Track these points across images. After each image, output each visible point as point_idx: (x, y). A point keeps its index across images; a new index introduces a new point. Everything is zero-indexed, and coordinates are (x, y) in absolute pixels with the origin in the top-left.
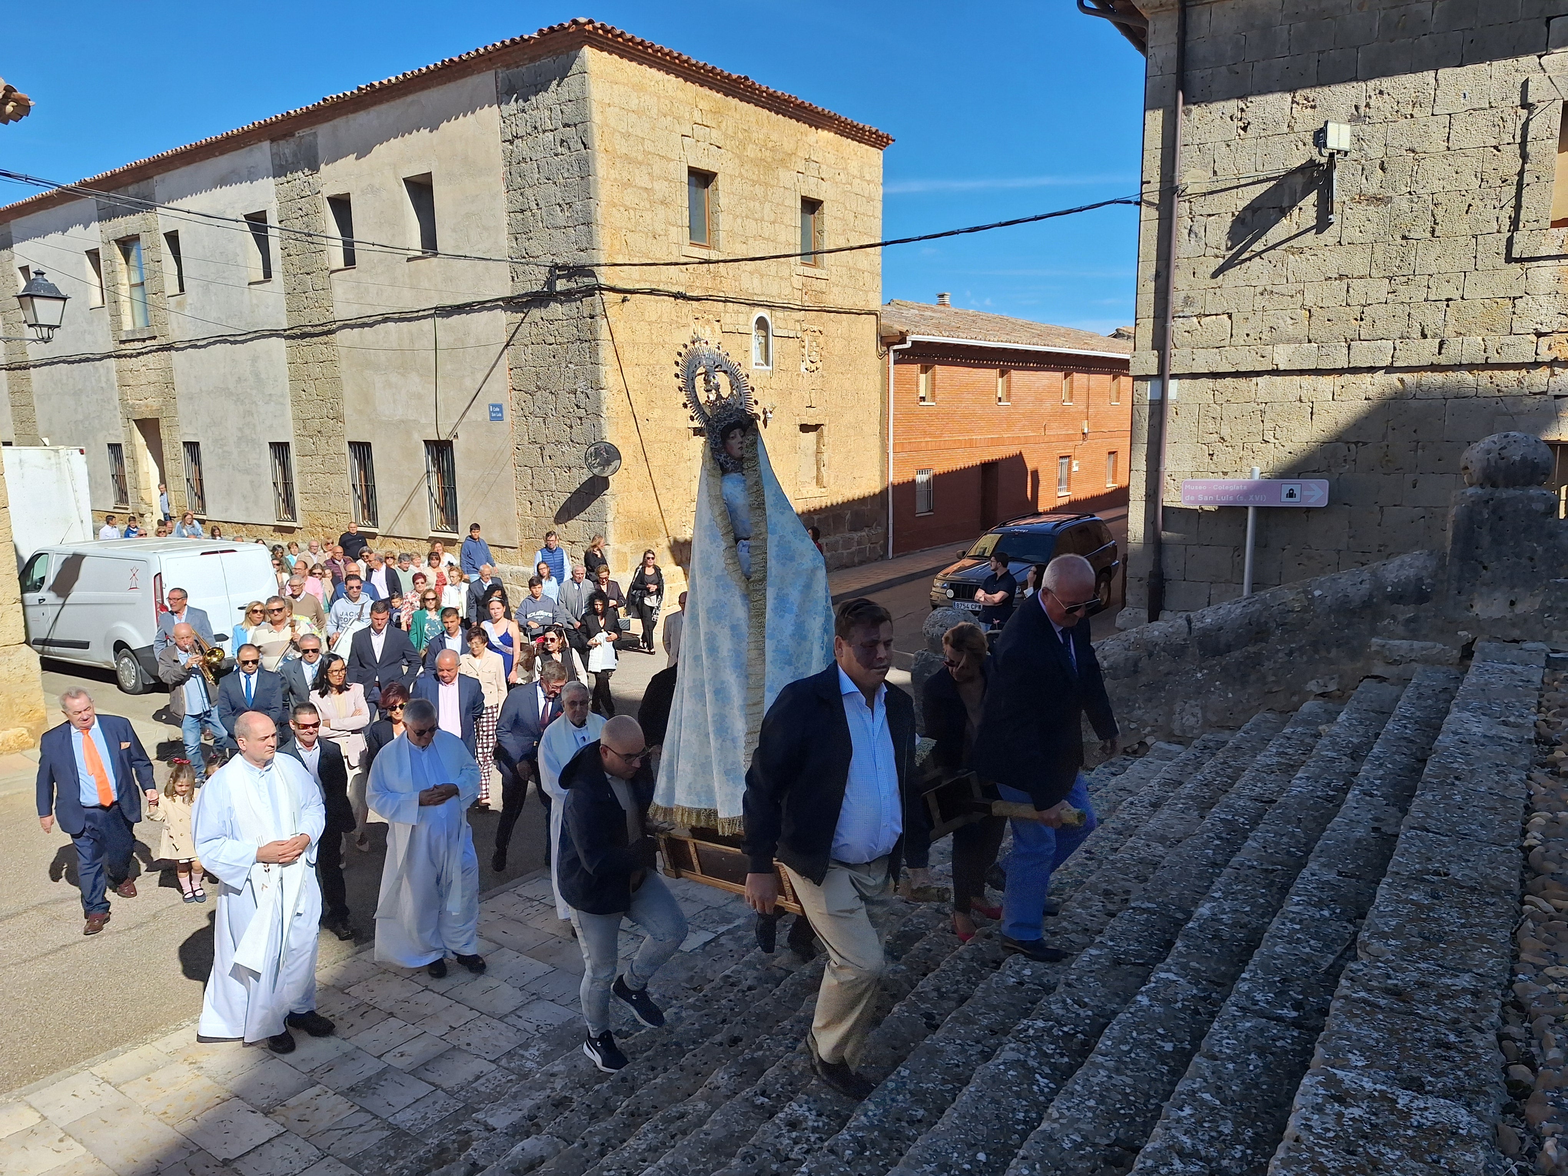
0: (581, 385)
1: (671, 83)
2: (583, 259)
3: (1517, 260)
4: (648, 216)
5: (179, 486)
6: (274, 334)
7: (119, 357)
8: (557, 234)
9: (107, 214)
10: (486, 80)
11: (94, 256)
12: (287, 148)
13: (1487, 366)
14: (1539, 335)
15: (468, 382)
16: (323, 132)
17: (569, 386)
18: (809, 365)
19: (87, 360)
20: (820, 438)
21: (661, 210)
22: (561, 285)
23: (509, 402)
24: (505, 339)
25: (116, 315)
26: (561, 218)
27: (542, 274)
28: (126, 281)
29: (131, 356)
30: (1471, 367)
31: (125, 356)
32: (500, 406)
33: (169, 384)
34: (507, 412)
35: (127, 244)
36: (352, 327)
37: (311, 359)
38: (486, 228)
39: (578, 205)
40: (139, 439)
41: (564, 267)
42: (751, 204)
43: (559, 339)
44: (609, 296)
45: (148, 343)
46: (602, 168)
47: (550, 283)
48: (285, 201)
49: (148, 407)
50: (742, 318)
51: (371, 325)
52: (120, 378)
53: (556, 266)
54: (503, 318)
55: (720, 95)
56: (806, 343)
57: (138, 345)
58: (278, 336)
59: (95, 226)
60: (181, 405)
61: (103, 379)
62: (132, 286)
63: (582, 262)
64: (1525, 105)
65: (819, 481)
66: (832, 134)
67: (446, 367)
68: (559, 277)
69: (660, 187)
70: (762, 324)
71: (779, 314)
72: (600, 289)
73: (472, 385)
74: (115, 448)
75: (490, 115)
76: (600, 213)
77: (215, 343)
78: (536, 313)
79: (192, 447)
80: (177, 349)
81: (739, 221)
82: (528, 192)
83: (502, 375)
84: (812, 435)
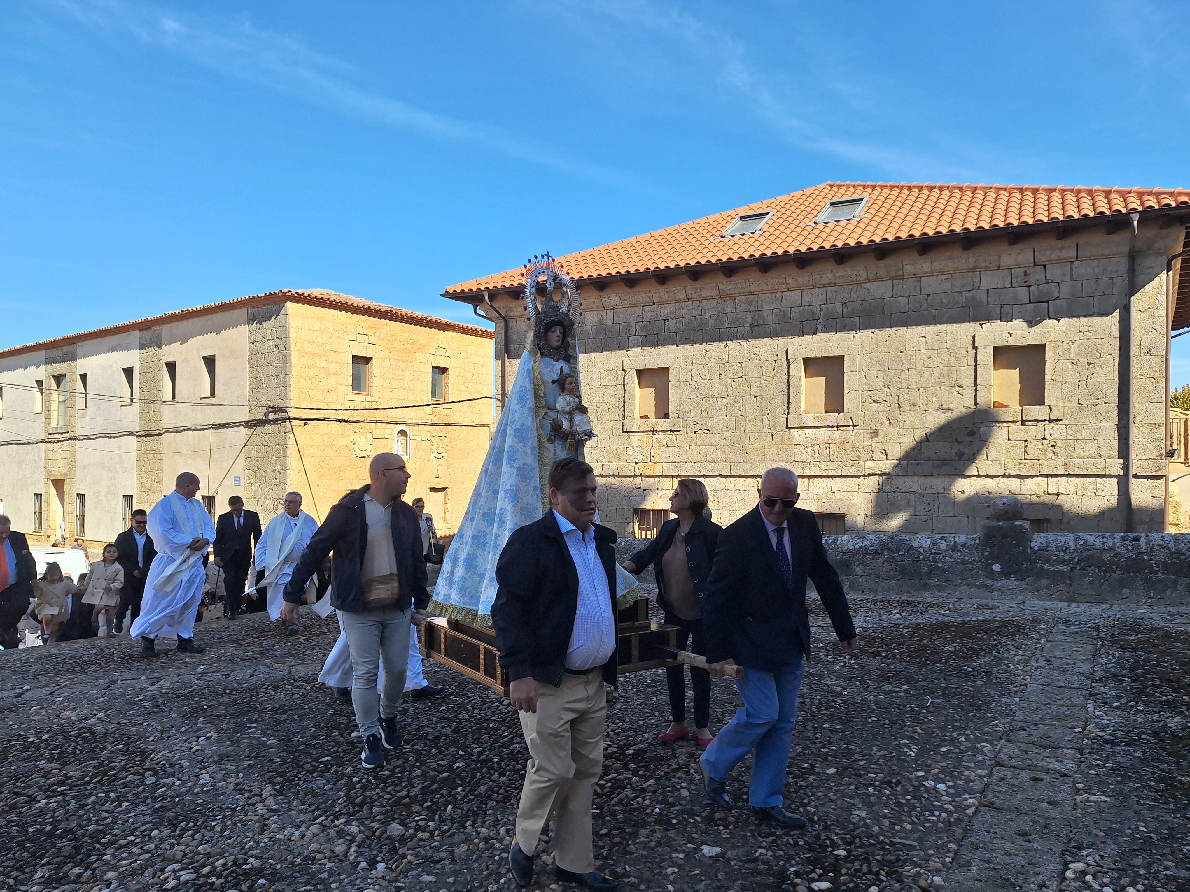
0: (278, 468)
1: (343, 315)
2: (281, 404)
3: (626, 432)
4: (324, 381)
5: (72, 519)
6: (131, 434)
7: (47, 442)
8: (271, 390)
9: (50, 361)
10: (243, 313)
11: (40, 383)
12: (147, 335)
13: (619, 476)
14: (636, 463)
15: (225, 464)
16: (166, 329)
17: (273, 468)
18: (437, 455)
19: (28, 443)
20: (446, 495)
21: (333, 378)
22: (271, 416)
23: (244, 476)
24: (244, 442)
25: (48, 418)
26: (273, 382)
27: (263, 410)
28: (56, 399)
29: (54, 442)
30: (614, 476)
31: (50, 442)
32: (239, 478)
33: (73, 459)
34: (243, 482)
35: (59, 379)
36: (171, 432)
37: (148, 448)
38: (238, 385)
39: (281, 377)
40: (53, 491)
41: (273, 407)
42: (396, 372)
43: (270, 444)
44: (294, 422)
45: (64, 435)
46: (294, 359)
47: (266, 415)
48: (144, 362)
49: (59, 472)
50: (388, 431)
51: (180, 432)
52: (46, 455)
53: (269, 407)
54: (243, 431)
55: (376, 319)
56: (435, 443)
57: (58, 436)
58: (133, 435)
59: (43, 367)
60: (78, 472)
61: (37, 455)
62: (59, 402)
63: (281, 406)
64: (624, 370)
65: (445, 520)
66: (455, 334)
67: (215, 456)
68: (270, 412)
69: (333, 367)
70: (403, 433)
71: (415, 428)
72: (290, 418)
73: (226, 465)
74: (38, 496)
75: (244, 329)
76: (292, 382)
77: (100, 437)
78: (260, 429)
79: (82, 496)
80: (79, 440)
81: (387, 381)
82: (259, 368)
83: (241, 461)
84: (441, 494)
